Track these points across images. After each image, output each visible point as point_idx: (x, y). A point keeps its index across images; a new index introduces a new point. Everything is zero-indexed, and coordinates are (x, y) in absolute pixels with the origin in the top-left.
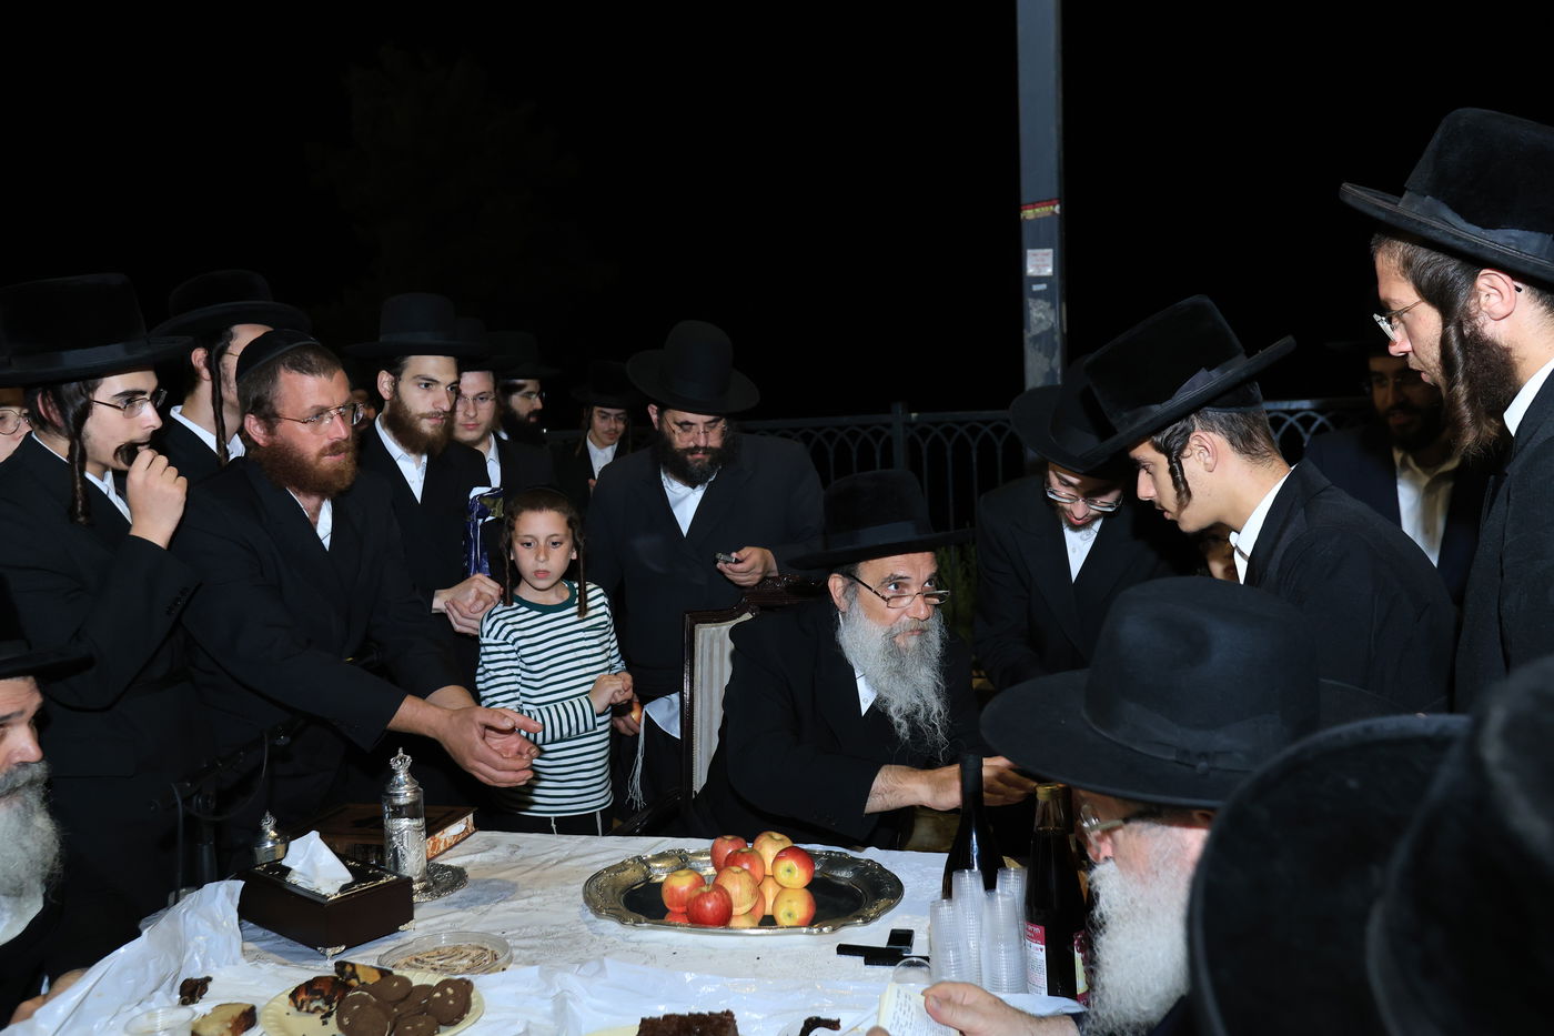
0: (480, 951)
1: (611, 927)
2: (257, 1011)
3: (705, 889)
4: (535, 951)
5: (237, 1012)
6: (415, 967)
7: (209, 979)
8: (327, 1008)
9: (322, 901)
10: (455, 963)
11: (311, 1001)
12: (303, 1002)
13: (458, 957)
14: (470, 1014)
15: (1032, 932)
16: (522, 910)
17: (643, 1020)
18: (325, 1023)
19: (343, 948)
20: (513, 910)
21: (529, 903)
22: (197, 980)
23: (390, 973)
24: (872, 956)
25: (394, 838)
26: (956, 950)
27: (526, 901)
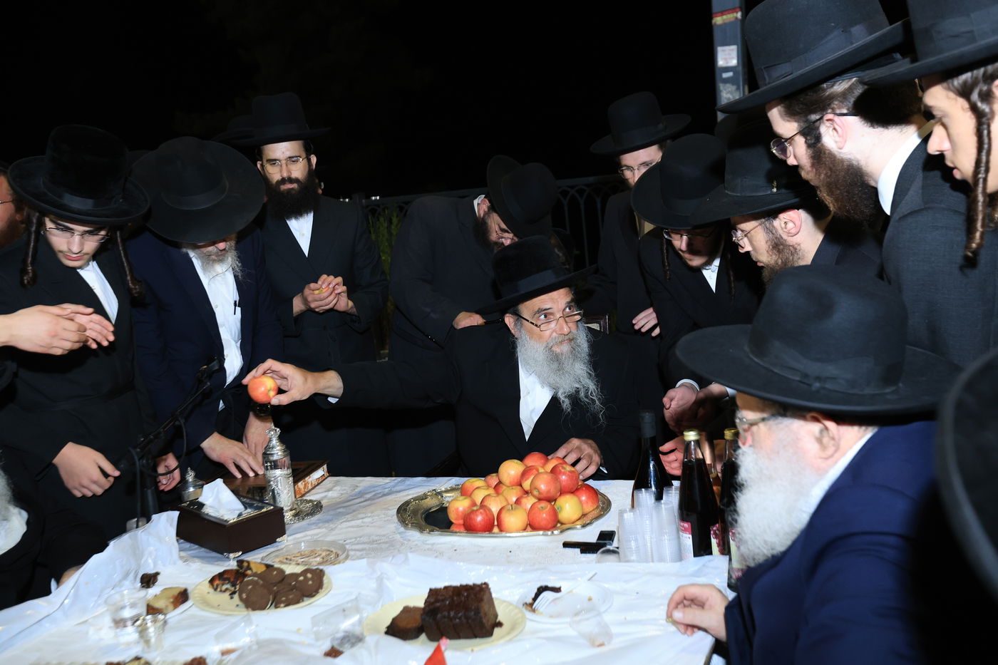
0: (328, 553)
1: (414, 535)
2: (189, 591)
3: (475, 508)
4: (365, 552)
5: (176, 593)
6: (287, 563)
7: (157, 574)
8: (233, 589)
9: (225, 524)
10: (311, 560)
11: (223, 585)
12: (217, 586)
13: (314, 556)
14: (323, 589)
15: (683, 527)
16: (358, 526)
17: (431, 590)
18: (232, 598)
19: (240, 553)
20: (352, 527)
21: (362, 522)
22: (150, 575)
23: (272, 566)
24: (586, 548)
25: (272, 483)
26: (636, 540)
27: (361, 520)
